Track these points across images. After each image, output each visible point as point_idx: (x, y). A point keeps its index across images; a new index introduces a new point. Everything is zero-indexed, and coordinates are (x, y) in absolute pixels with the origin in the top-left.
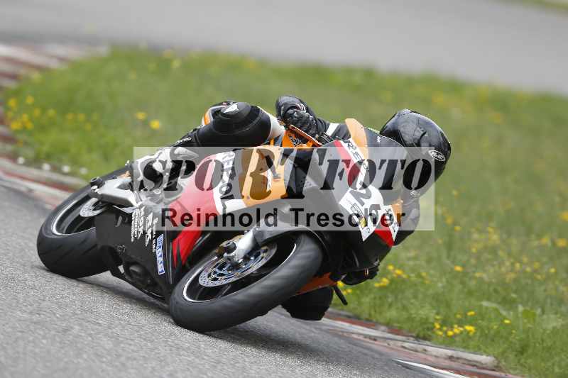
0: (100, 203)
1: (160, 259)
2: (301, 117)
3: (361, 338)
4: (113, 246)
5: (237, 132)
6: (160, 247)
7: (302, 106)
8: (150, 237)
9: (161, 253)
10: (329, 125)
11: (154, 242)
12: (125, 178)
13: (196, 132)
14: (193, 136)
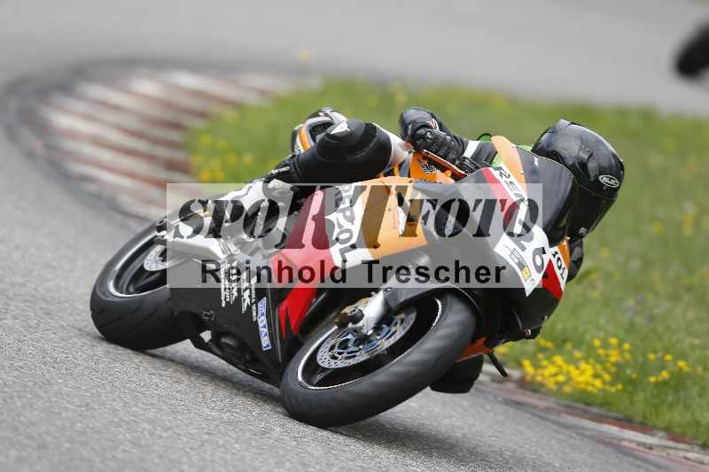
1: (264, 331)
3: (633, 445)
4: (197, 311)
5: (350, 159)
6: (263, 314)
7: (433, 123)
8: (248, 300)
9: (265, 322)
10: (467, 143)
11: (254, 307)
13: (295, 159)
14: (292, 165)
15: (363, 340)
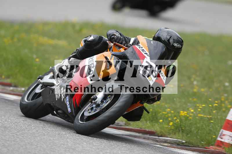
0: (43, 86)
2: (118, 37)
4: (50, 103)
6: (68, 101)
9: (69, 103)
10: (131, 39)
12: (51, 74)
13: (77, 51)
14: (77, 53)
15: (98, 106)
